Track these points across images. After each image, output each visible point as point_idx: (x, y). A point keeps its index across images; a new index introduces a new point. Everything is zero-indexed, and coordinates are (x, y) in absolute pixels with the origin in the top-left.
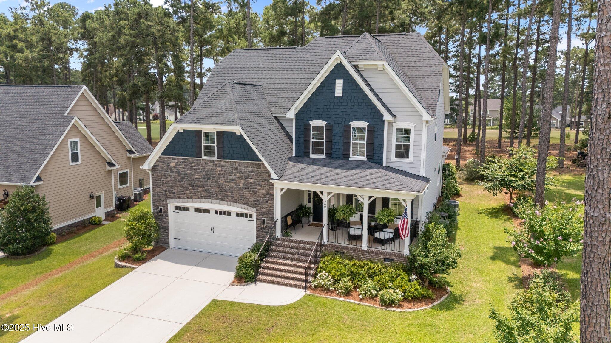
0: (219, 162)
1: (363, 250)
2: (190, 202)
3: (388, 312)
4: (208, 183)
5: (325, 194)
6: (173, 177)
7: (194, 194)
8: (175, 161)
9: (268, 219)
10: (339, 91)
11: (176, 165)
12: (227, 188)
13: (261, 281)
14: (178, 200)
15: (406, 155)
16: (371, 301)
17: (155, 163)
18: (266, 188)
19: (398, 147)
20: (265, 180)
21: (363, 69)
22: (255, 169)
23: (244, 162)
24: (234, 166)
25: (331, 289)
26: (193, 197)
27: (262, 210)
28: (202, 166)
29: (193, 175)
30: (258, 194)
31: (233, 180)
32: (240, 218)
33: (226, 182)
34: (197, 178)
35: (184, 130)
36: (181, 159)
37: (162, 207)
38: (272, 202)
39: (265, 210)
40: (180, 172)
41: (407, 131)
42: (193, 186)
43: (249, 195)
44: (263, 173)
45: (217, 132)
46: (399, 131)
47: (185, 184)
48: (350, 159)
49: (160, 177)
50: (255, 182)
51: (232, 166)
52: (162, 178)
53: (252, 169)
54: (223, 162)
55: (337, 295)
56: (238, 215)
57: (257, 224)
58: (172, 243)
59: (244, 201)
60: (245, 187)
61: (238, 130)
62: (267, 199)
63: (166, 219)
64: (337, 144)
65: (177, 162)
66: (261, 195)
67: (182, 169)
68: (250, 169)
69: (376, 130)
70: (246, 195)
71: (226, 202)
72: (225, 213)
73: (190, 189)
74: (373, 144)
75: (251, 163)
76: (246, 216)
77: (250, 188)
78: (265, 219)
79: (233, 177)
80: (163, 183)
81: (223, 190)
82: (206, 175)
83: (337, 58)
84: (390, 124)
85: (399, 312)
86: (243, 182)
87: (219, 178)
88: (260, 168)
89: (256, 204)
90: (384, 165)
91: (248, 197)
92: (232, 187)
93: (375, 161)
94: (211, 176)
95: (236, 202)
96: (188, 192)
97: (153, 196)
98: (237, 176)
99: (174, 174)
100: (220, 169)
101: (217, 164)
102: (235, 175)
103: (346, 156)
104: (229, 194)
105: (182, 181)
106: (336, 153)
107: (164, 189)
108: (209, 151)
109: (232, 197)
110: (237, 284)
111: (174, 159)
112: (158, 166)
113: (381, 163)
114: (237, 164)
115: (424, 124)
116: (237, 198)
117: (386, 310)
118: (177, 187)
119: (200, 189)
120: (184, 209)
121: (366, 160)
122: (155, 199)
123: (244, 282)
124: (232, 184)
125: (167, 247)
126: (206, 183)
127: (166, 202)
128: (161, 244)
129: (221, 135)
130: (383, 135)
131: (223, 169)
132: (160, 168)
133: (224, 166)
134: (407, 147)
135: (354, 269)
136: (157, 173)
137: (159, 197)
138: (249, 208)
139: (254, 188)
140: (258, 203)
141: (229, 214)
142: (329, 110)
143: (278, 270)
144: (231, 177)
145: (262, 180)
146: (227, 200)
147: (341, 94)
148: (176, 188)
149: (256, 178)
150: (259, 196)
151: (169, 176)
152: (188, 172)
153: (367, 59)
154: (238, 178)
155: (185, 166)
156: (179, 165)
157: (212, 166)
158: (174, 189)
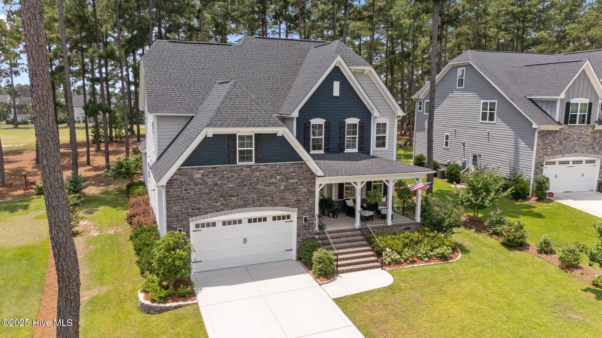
0: (257, 167)
1: (389, 226)
2: (221, 215)
5: (359, 184)
6: (197, 190)
7: (226, 205)
8: (202, 171)
9: (309, 216)
10: (336, 92)
11: (203, 175)
12: (266, 193)
13: (340, 273)
14: (205, 216)
15: (383, 145)
16: (432, 260)
17: (172, 177)
18: (308, 186)
19: (378, 138)
22: (297, 169)
23: (285, 164)
24: (275, 168)
25: (402, 260)
26: (225, 209)
27: (304, 208)
28: (236, 173)
29: (226, 184)
30: (299, 193)
31: (273, 183)
32: (277, 221)
33: (265, 186)
34: (230, 187)
35: (213, 135)
36: (209, 168)
37: (182, 229)
38: (313, 199)
39: (306, 208)
40: (208, 183)
41: (385, 125)
42: (225, 197)
43: (290, 196)
44: (306, 172)
45: (256, 135)
46: (378, 125)
47: (215, 196)
48: (345, 152)
50: (297, 182)
52: (181, 194)
53: (294, 170)
54: (262, 166)
55: (410, 264)
56: (274, 218)
57: (298, 223)
59: (285, 202)
60: (287, 188)
61: (279, 131)
64: (334, 139)
65: (204, 173)
66: (302, 194)
67: (210, 179)
69: (365, 125)
70: (288, 196)
71: (265, 208)
72: (260, 220)
73: (222, 201)
74: (363, 137)
75: (292, 164)
76: (284, 218)
77: (292, 189)
79: (274, 180)
80: (184, 199)
81: (261, 196)
82: (241, 183)
86: (284, 183)
87: (257, 184)
88: (302, 168)
89: (297, 204)
91: (290, 198)
92: (272, 191)
93: (364, 152)
94: (248, 183)
95: (276, 206)
97: (168, 217)
98: (278, 179)
99: (199, 187)
100: (258, 174)
101: (254, 169)
102: (275, 178)
103: (341, 149)
104: (269, 198)
105: (211, 193)
106: (333, 148)
107: (185, 206)
108: (245, 156)
109: (272, 201)
111: (200, 169)
112: (176, 180)
113: (369, 153)
114: (278, 167)
115: (396, 118)
116: (277, 201)
118: (204, 200)
119: (234, 199)
120: (208, 225)
121: (357, 151)
122: (172, 220)
123: (331, 277)
124: (272, 188)
126: (242, 191)
127: (188, 221)
129: (258, 136)
130: (370, 129)
131: (262, 173)
132: (178, 182)
133: (263, 170)
134: (384, 138)
136: (174, 188)
137: (177, 217)
138: (291, 209)
139: (296, 188)
140: (300, 203)
141: (265, 219)
142: (327, 109)
144: (271, 181)
145: (304, 179)
146: (267, 205)
147: (338, 95)
148: (202, 202)
149: (298, 178)
150: (300, 195)
151: (192, 189)
152: (219, 182)
153: (357, 64)
155: (214, 175)
156: (207, 175)
157: (248, 172)
158: (199, 204)
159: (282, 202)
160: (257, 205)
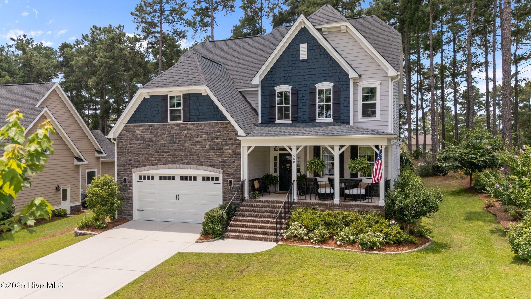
0: (185, 125)
1: (336, 204)
2: (155, 169)
3: (370, 255)
4: (174, 147)
5: (294, 149)
6: (138, 144)
7: (159, 160)
8: (141, 128)
9: (235, 179)
10: (303, 55)
11: (142, 132)
12: (193, 151)
13: (228, 237)
14: (143, 168)
15: (373, 113)
16: (350, 246)
17: (121, 132)
18: (232, 148)
19: (364, 106)
20: (232, 139)
21: (327, 33)
22: (222, 129)
23: (210, 123)
24: (201, 128)
25: (305, 238)
26: (158, 164)
27: (229, 170)
28: (168, 131)
29: (159, 141)
30: (224, 154)
31: (199, 142)
32: (206, 182)
33: (192, 145)
34: (162, 144)
35: (150, 96)
36: (146, 126)
37: (127, 177)
38: (238, 161)
39: (231, 170)
40: (145, 139)
41: (373, 90)
42: (158, 152)
43: (215, 156)
44: (230, 132)
45: (183, 94)
46: (365, 90)
47: (151, 151)
48: (317, 121)
49: (125, 146)
50: (222, 142)
51: (198, 128)
52: (127, 147)
53: (218, 130)
54: (189, 125)
55: (312, 243)
56: (203, 179)
57: (223, 186)
58: (136, 214)
59: (210, 162)
60: (212, 149)
61: (204, 90)
62: (233, 159)
63: (130, 189)
64: (303, 107)
65: (143, 130)
66: (227, 155)
67: (147, 136)
68: (216, 129)
69: (342, 90)
70: (213, 156)
71: (192, 166)
72: (190, 179)
73: (156, 156)
74: (339, 104)
75: (217, 123)
76: (213, 179)
77: (217, 149)
78: (232, 180)
79: (199, 139)
80: (128, 152)
81: (188, 154)
82: (172, 140)
83: (301, 22)
84: (356, 85)
85: (382, 255)
86: (209, 143)
87: (185, 141)
88: (227, 128)
89: (222, 165)
90: (352, 124)
91: (215, 159)
92: (198, 149)
93: (342, 121)
94: (177, 140)
95: (202, 165)
96: (153, 159)
97: (117, 166)
98: (203, 138)
99: (139, 142)
100: (186, 132)
101: (182, 128)
102: (201, 137)
103: (312, 119)
104: (195, 157)
105: (147, 148)
106: (302, 116)
107: (129, 158)
108: (175, 114)
109: (198, 160)
110: (203, 241)
111: (140, 126)
112: (124, 135)
113: (348, 123)
114: (203, 126)
115: (390, 80)
116: (203, 161)
117: (368, 253)
118: (143, 154)
119: (165, 154)
120: (149, 178)
121: (332, 121)
122: (119, 169)
123: (212, 238)
124: (198, 146)
125: (130, 219)
126: (171, 148)
127: (131, 171)
128: (125, 216)
129: (187, 97)
130: (349, 94)
131: (189, 132)
132: (125, 137)
133: (190, 129)
134: (373, 106)
135: (329, 219)
136: (123, 142)
137: (123, 166)
138: (216, 169)
139: (221, 149)
140: (225, 164)
141: (195, 179)
142: (294, 74)
143: (247, 226)
144: (197, 140)
145: (229, 139)
146: (193, 163)
147: (305, 58)
148: (141, 156)
149: (223, 138)
150: (225, 157)
151: (134, 144)
152: (154, 138)
153: (330, 22)
154: (204, 139)
155: (151, 132)
156: (145, 132)
157: (178, 130)
158: (139, 158)
159: (207, 162)
160: (185, 162)
